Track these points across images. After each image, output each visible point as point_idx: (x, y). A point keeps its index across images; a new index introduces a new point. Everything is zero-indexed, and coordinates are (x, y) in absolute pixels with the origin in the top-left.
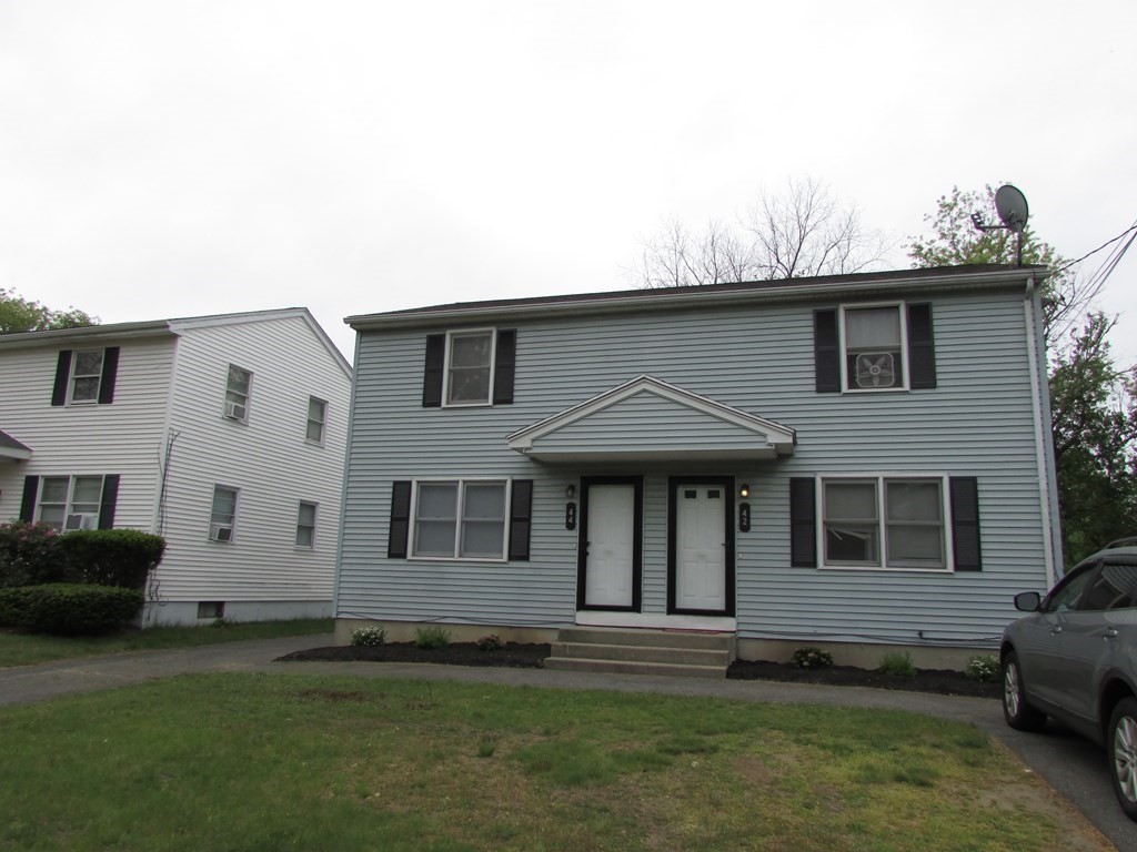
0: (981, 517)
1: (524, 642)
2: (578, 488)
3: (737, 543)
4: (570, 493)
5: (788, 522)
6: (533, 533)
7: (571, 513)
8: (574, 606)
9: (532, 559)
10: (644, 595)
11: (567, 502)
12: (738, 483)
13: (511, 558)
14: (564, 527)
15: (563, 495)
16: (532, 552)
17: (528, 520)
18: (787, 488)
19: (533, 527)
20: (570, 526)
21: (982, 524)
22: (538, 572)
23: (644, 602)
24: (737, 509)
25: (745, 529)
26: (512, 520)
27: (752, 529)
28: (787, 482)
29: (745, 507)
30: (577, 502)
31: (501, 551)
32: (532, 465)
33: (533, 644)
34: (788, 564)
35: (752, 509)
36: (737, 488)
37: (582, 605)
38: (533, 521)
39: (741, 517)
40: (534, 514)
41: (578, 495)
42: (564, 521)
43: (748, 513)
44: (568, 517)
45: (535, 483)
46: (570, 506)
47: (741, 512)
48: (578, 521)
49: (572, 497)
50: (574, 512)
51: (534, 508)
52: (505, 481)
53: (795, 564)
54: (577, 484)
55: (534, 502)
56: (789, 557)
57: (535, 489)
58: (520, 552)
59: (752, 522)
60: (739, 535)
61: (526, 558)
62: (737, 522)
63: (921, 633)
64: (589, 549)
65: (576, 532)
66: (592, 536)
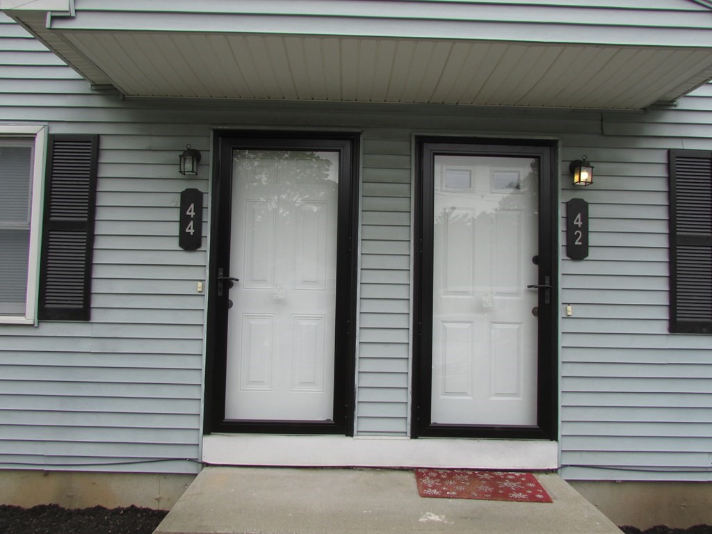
1: (77, 505)
2: (208, 157)
3: (563, 282)
4: (188, 166)
5: (663, 242)
6: (98, 258)
7: (191, 212)
8: (199, 423)
9: (96, 316)
10: (360, 396)
11: (182, 186)
12: (565, 156)
13: (45, 314)
14: (175, 244)
15: (173, 171)
16: (96, 302)
17: (87, 228)
18: (662, 171)
19: (99, 243)
20: (189, 243)
22: (110, 346)
23: (360, 410)
24: (561, 212)
25: (578, 252)
26: (48, 226)
27: (592, 253)
28: (662, 158)
29: (579, 208)
30: (206, 188)
31: (23, 299)
32: (97, 101)
33: (99, 509)
34: (663, 327)
35: (593, 211)
36: (562, 167)
37: (218, 424)
38: (100, 229)
39: (570, 229)
40: (101, 214)
41: (208, 172)
42: (175, 229)
43: (585, 219)
44: (184, 221)
45: (106, 144)
46: (190, 198)
47: (569, 219)
48: (207, 231)
49: (194, 176)
50: (199, 210)
51: (102, 200)
52: (31, 138)
53: (677, 326)
54: (206, 145)
55: (103, 186)
56: (664, 314)
57: (105, 158)
59: (593, 239)
60: (565, 266)
61: (83, 314)
62: (562, 240)
64: (234, 295)
65: (202, 257)
66: (240, 266)
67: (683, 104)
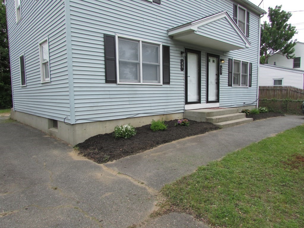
0: (252, 73)
3: (220, 78)
5: (228, 72)
7: (182, 64)
8: (184, 103)
9: (171, 83)
10: (202, 97)
11: (181, 59)
12: (221, 58)
13: (164, 83)
14: (180, 70)
15: (179, 55)
16: (171, 80)
18: (228, 62)
20: (182, 70)
21: (252, 75)
22: (173, 89)
26: (163, 64)
27: (222, 74)
28: (228, 59)
30: (184, 59)
32: (169, 39)
34: (227, 85)
36: (220, 60)
37: (187, 103)
38: (170, 66)
39: (221, 70)
40: (171, 63)
42: (180, 67)
43: (222, 68)
45: (171, 48)
46: (182, 61)
47: (220, 68)
48: (184, 68)
51: (170, 60)
53: (229, 85)
54: (183, 50)
55: (170, 57)
57: (170, 51)
58: (167, 81)
59: (222, 72)
60: (220, 76)
61: (169, 83)
62: (220, 72)
63: (244, 103)
65: (183, 72)
67: (230, 51)
